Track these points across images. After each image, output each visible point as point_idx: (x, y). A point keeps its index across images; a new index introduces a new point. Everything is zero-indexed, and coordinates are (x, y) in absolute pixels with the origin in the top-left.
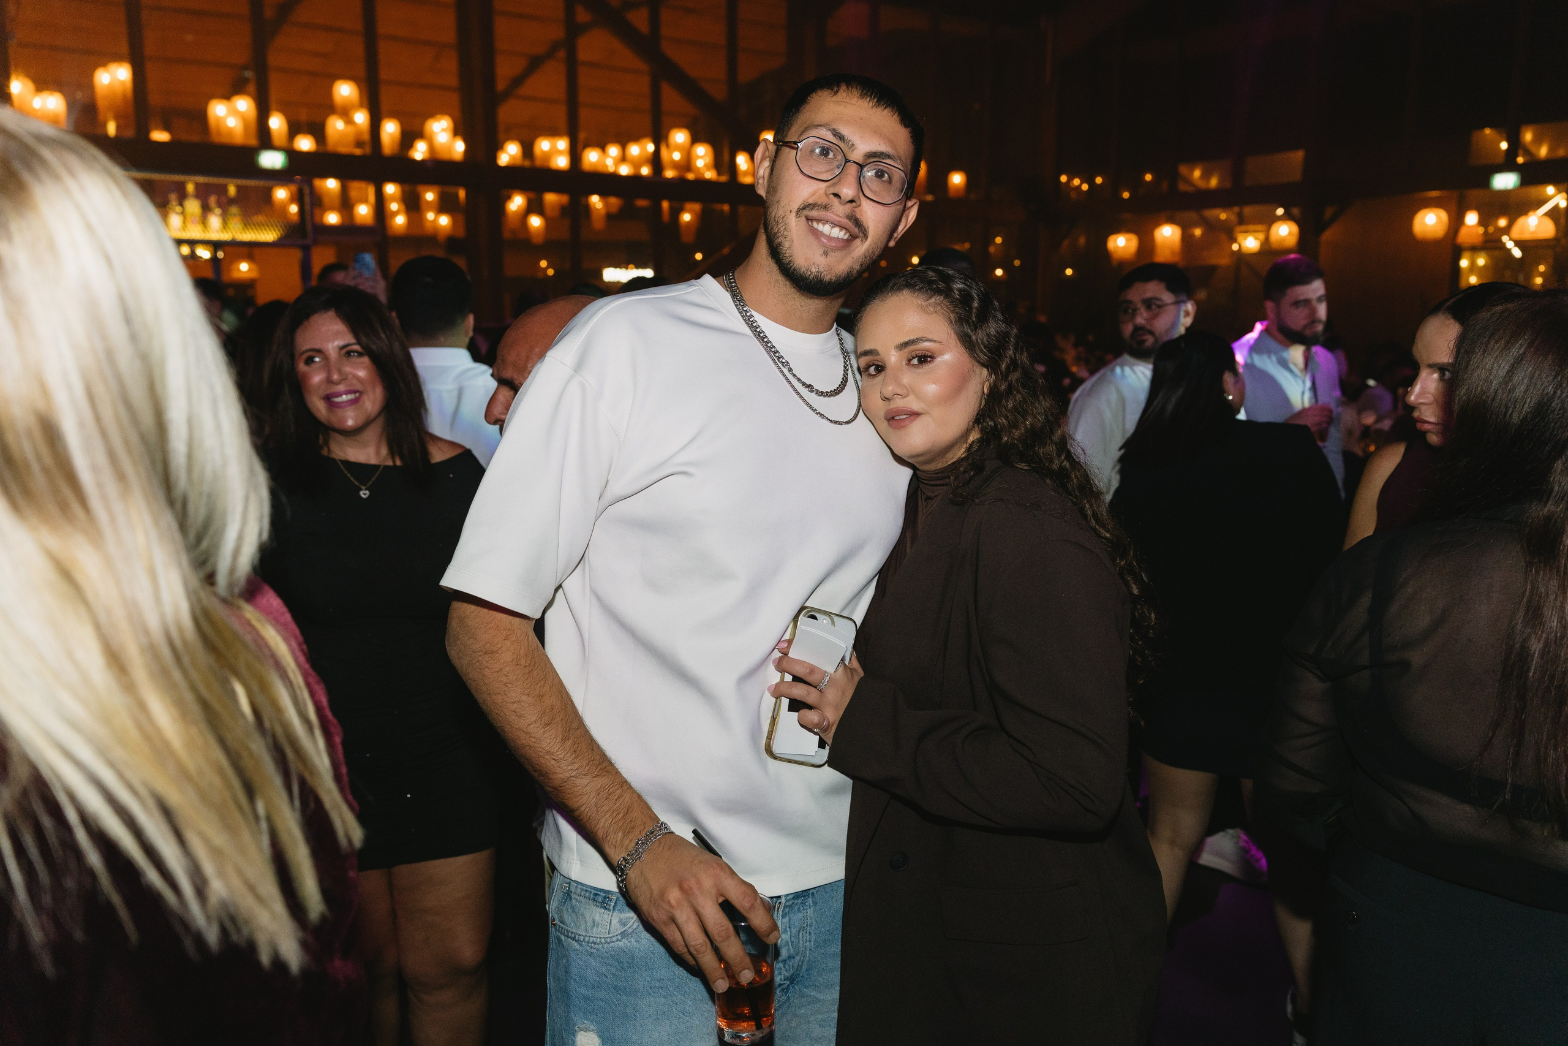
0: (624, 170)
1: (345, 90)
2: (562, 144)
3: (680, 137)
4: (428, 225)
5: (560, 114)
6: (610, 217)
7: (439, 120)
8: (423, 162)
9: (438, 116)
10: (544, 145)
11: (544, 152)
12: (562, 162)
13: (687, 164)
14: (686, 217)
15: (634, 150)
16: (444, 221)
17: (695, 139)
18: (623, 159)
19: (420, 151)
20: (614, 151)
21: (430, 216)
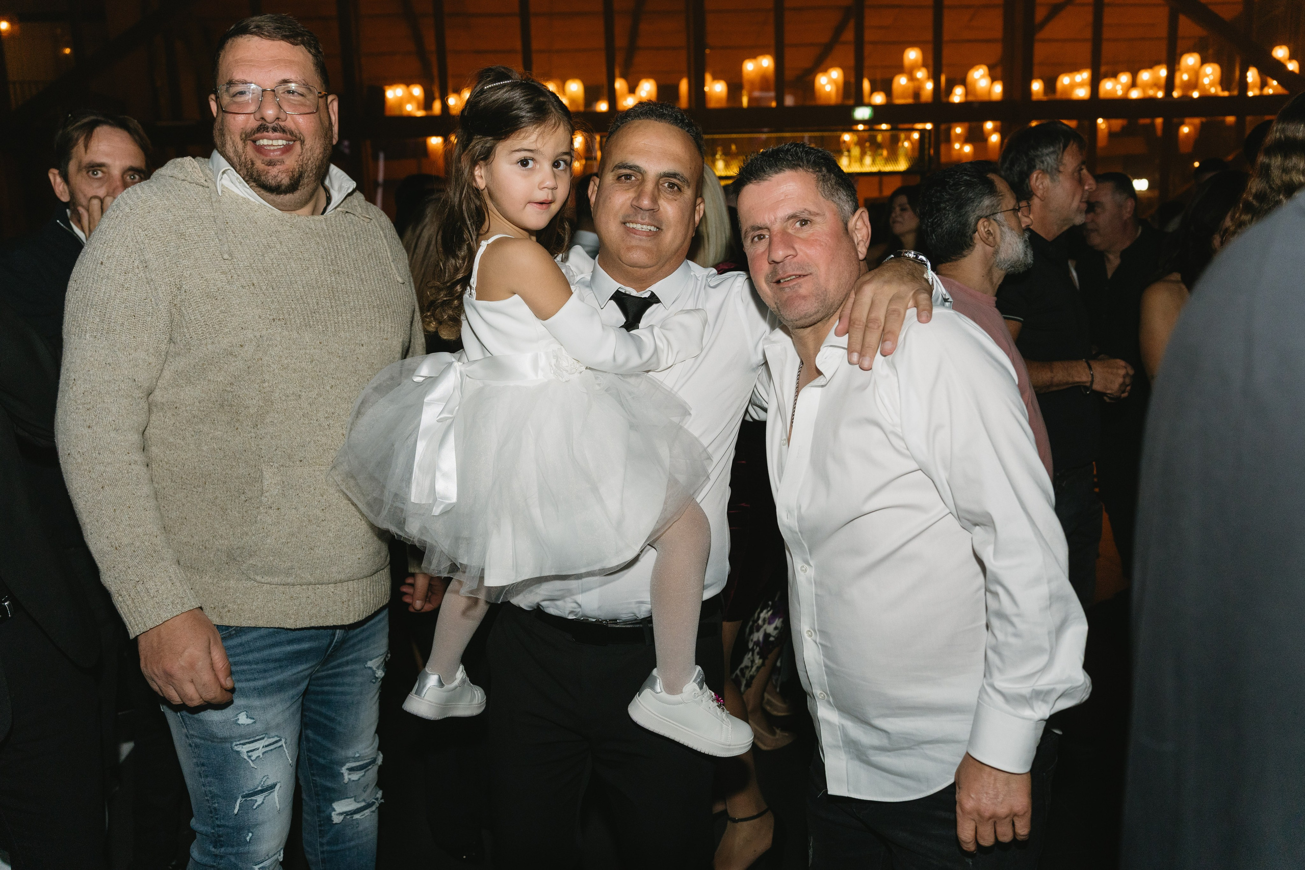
0: (1135, 94)
1: (912, 55)
2: (1084, 76)
3: (1191, 60)
4: (954, 153)
5: (1085, 50)
6: (1112, 135)
7: (978, 70)
8: (959, 104)
9: (977, 67)
10: (1065, 80)
11: (1064, 86)
12: (1082, 93)
13: (1194, 84)
14: (1185, 130)
15: (1145, 76)
16: (967, 149)
17: (1204, 61)
18: (1134, 85)
19: (958, 95)
20: (1125, 78)
21: (957, 146)
